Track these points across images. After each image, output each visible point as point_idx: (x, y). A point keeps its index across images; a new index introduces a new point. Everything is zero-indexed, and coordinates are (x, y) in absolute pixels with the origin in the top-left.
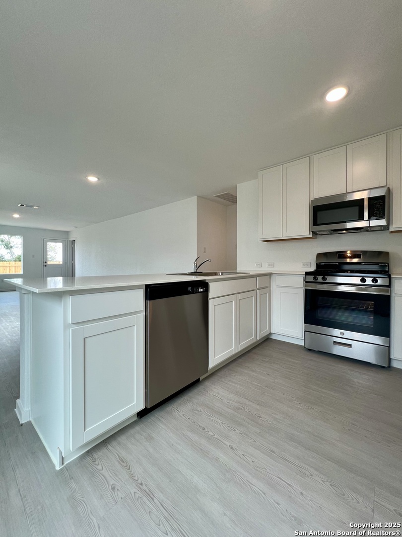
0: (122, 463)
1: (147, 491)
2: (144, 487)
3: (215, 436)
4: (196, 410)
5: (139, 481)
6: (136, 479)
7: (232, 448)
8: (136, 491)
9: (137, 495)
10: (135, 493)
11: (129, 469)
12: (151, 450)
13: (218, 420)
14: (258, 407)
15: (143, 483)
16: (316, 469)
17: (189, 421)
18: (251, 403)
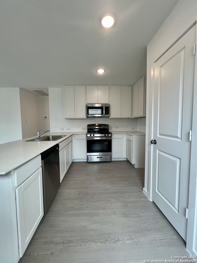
0: (47, 244)
1: (68, 241)
2: (65, 242)
3: (79, 207)
4: (64, 203)
5: (62, 242)
6: (59, 242)
7: (87, 207)
8: (63, 246)
9: (65, 246)
10: (63, 247)
11: (53, 242)
12: (57, 229)
13: (75, 201)
14: (86, 190)
15: (63, 241)
16: (111, 198)
17: (64, 209)
18: (82, 189)
